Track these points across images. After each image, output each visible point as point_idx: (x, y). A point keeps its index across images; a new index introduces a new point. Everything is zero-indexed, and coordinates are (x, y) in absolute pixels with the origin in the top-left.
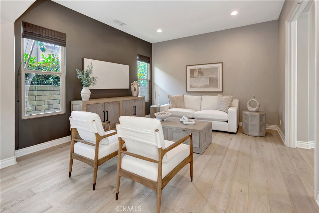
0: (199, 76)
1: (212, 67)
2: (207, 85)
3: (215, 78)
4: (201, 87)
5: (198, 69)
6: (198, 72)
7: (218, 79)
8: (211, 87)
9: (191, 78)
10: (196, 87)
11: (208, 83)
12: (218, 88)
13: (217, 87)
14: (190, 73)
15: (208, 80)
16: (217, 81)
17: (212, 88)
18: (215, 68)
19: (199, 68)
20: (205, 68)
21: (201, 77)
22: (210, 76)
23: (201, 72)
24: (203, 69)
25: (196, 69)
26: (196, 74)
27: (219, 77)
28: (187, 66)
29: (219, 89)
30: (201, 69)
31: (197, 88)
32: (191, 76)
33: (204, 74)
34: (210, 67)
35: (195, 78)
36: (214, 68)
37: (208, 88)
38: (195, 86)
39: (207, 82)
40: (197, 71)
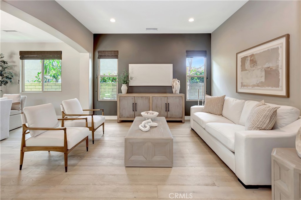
0: (251, 67)
1: (269, 48)
2: (262, 82)
3: (274, 68)
4: (254, 86)
5: (250, 56)
6: (251, 60)
7: (280, 71)
8: (268, 86)
9: (241, 71)
10: (247, 86)
11: (263, 80)
12: (280, 88)
13: (278, 86)
14: (241, 64)
15: (264, 73)
16: (278, 74)
17: (270, 88)
18: (274, 49)
19: (250, 54)
20: (259, 52)
21: (254, 68)
22: (266, 66)
23: (253, 61)
24: (256, 54)
25: (247, 57)
26: (248, 64)
27: (282, 66)
28: (237, 54)
29: (282, 90)
30: (253, 54)
31: (249, 88)
32: (242, 68)
33: (258, 62)
34: (267, 49)
35: (246, 72)
36: (272, 49)
37: (263, 88)
38: (246, 84)
39: (262, 77)
40: (249, 60)
